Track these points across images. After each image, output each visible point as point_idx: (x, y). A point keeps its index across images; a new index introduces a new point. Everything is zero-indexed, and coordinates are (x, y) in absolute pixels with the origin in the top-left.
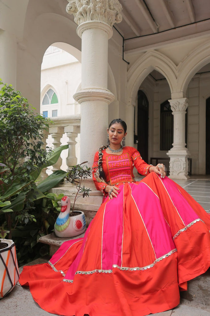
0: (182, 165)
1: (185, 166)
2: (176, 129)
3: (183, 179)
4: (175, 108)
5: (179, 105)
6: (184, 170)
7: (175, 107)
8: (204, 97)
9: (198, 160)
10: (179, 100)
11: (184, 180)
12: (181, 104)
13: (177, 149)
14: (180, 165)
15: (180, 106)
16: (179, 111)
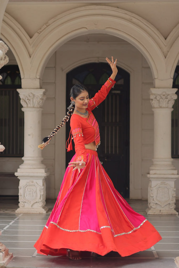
0: (38, 191)
1: (42, 193)
2: (29, 135)
3: (40, 214)
4: (28, 103)
5: (33, 99)
6: (41, 199)
7: (27, 101)
8: (63, 70)
9: (54, 175)
10: (33, 91)
11: (42, 214)
12: (37, 98)
13: (31, 167)
14: (36, 192)
15: (34, 101)
16: (33, 107)
